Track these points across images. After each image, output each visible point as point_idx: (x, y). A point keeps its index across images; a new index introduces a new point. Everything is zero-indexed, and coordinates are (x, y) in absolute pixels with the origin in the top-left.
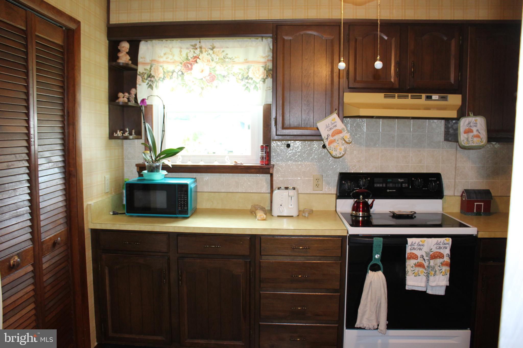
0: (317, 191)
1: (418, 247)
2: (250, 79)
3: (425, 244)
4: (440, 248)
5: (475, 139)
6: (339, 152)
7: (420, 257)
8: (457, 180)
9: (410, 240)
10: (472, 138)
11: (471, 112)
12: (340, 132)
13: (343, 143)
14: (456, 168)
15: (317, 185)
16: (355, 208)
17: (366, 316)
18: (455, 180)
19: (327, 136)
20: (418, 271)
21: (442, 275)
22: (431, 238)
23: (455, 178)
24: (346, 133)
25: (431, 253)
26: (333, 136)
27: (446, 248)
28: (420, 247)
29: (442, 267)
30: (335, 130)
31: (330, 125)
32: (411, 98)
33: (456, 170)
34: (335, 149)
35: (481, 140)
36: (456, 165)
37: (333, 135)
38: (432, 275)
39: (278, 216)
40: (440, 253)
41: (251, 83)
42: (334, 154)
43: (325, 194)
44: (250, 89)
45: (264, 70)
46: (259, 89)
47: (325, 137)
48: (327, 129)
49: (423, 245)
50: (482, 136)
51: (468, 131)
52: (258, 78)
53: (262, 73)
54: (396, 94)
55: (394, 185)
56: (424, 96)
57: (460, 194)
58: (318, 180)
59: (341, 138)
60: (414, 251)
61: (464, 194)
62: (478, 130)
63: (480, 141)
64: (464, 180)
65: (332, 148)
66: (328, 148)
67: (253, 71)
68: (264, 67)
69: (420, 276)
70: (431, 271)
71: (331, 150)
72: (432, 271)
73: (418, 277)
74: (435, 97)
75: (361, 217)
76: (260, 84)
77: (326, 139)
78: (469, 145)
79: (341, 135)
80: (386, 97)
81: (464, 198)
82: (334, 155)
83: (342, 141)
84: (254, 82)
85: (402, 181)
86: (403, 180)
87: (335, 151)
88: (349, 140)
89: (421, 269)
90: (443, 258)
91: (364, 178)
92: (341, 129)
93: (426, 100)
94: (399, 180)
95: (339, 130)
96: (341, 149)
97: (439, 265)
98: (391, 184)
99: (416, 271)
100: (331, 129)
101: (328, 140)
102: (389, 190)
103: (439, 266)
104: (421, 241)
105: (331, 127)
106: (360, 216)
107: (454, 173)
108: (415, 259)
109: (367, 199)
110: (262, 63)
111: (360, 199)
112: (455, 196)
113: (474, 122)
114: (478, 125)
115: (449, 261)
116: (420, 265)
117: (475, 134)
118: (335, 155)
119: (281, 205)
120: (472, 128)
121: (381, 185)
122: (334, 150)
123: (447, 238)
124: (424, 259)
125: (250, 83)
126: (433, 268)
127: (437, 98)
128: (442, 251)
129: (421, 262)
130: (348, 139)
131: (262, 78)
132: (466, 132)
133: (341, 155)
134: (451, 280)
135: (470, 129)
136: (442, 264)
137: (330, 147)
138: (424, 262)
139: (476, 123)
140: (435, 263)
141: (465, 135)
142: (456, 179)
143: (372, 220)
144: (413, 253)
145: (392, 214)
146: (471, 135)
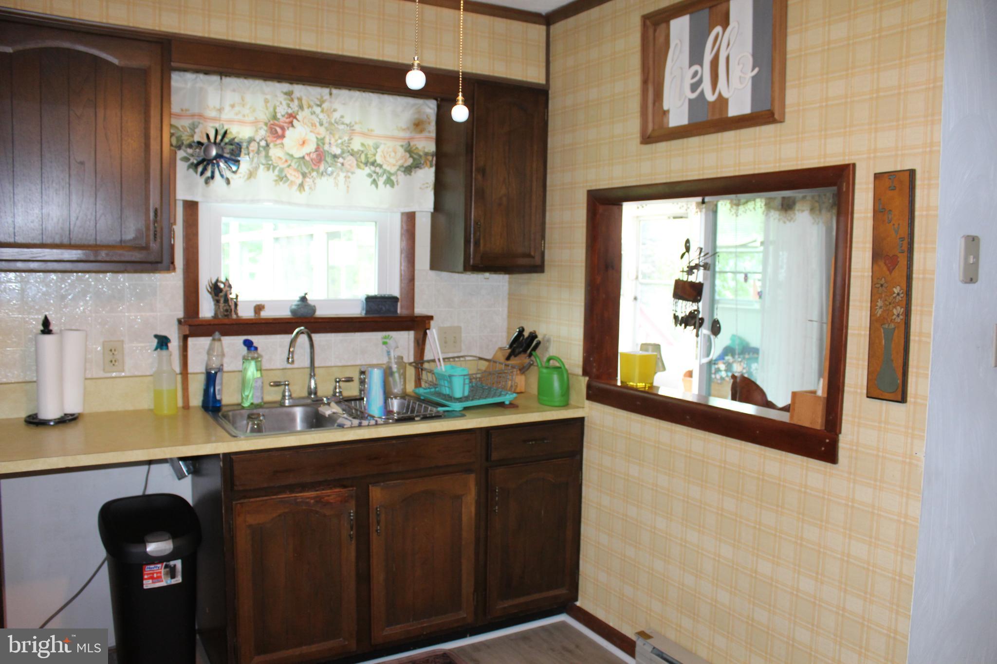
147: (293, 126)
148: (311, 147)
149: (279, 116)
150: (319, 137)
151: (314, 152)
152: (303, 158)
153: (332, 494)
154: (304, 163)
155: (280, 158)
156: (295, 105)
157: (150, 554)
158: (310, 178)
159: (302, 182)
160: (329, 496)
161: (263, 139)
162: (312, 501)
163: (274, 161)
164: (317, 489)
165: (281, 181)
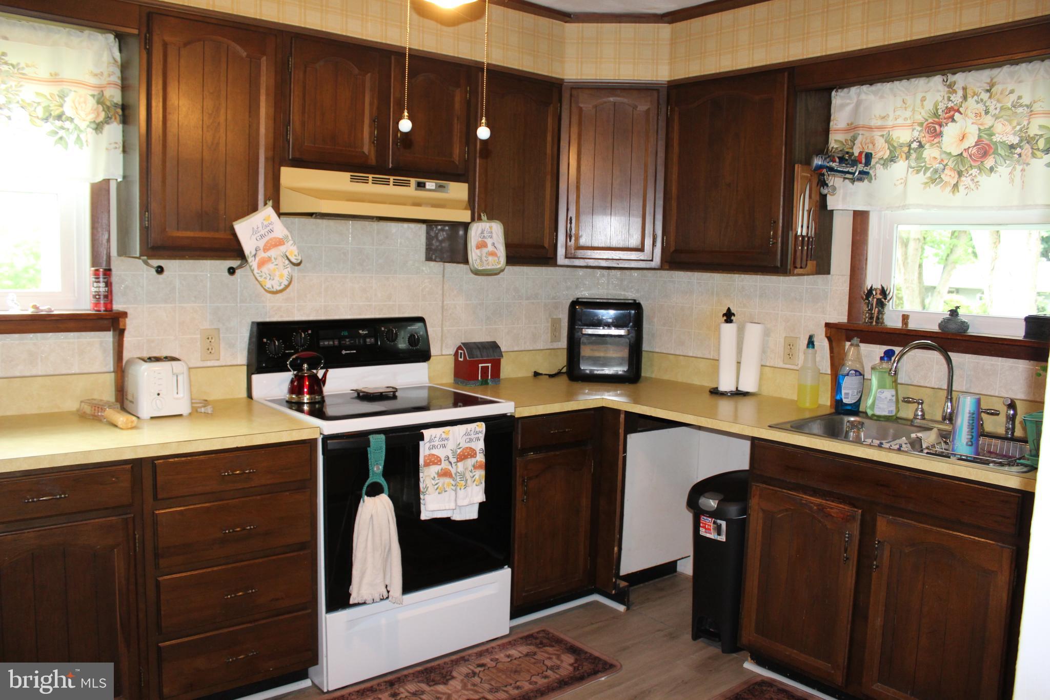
0: (209, 362)
1: (441, 443)
2: (68, 120)
3: (451, 437)
4: (471, 440)
5: (490, 258)
6: (277, 282)
7: (445, 460)
8: (445, 329)
9: (427, 433)
10: (486, 257)
11: (483, 213)
12: (280, 242)
13: (286, 264)
14: (443, 307)
15: (208, 349)
16: (296, 388)
17: (367, 580)
18: (442, 328)
19: (256, 250)
20: (444, 484)
21: (477, 485)
22: (456, 425)
23: (442, 324)
24: (292, 245)
25: (459, 451)
26: (266, 251)
27: (478, 439)
28: (443, 442)
29: (474, 472)
30: (271, 239)
31: (260, 228)
32: (394, 185)
33: (443, 312)
34: (270, 275)
35: (499, 259)
36: (443, 302)
37: (266, 249)
38: (463, 488)
39: (152, 418)
40: (471, 448)
41: (70, 131)
42: (268, 285)
43: (225, 366)
44: (67, 144)
45: (96, 104)
46: (85, 144)
47: (251, 253)
48: (254, 237)
49: (447, 439)
50: (499, 254)
51: (481, 245)
52: (84, 120)
53: (92, 109)
54: (371, 176)
55: (352, 342)
56: (413, 181)
57: (452, 352)
58: (210, 339)
59: (282, 254)
60: (434, 452)
61: (460, 351)
62: (493, 244)
63: (497, 261)
64: (455, 328)
65: (266, 274)
66: (258, 273)
67: (74, 102)
68: (96, 97)
69: (446, 491)
70: (460, 480)
71: (264, 277)
72: (462, 480)
73: (444, 494)
74: (430, 185)
75: (307, 403)
76: (87, 134)
77: (252, 257)
78: (483, 268)
79: (283, 249)
80: (353, 179)
81: (461, 357)
82: (268, 288)
83: (284, 260)
84: (77, 128)
85: (365, 333)
86: (367, 332)
87: (270, 279)
88: (296, 259)
89: (448, 480)
90: (476, 457)
91: (300, 331)
92: (281, 237)
93: (416, 189)
94: (361, 332)
95: (278, 238)
96: (281, 276)
97: (470, 469)
98: (347, 340)
99: (440, 484)
100: (262, 236)
101: (257, 259)
102: (346, 351)
103: (471, 472)
104: (444, 432)
105: (262, 232)
106: (304, 403)
107: (440, 316)
108: (436, 464)
109: (314, 369)
110: (90, 86)
111: (303, 370)
112: (442, 355)
113: (489, 230)
114: (494, 235)
115: (484, 460)
116: (445, 474)
117: (490, 250)
118: (271, 287)
119: (159, 394)
120: (486, 240)
121: (331, 343)
122: (268, 278)
123: (478, 423)
124: (450, 463)
125: (68, 129)
126: (463, 476)
127: (434, 188)
128: (472, 445)
129: (447, 468)
130: (295, 256)
131: (92, 120)
132: (478, 247)
133: (283, 286)
134: (487, 491)
135: (484, 241)
136: (475, 467)
137: (261, 272)
138: (450, 467)
139: (491, 233)
140: (465, 467)
141: (478, 251)
142: (444, 326)
143: (326, 408)
144: (434, 455)
145: (356, 395)
146: (485, 250)
147: (953, 120)
148: (971, 141)
149: (940, 112)
150: (982, 128)
151: (974, 146)
152: (962, 154)
153: (836, 508)
154: (962, 161)
155: (935, 158)
156: (957, 98)
157: (700, 505)
158: (966, 177)
159: (957, 182)
160: (832, 508)
161: (914, 141)
162: (815, 508)
163: (928, 162)
164: (827, 498)
165: (932, 183)
